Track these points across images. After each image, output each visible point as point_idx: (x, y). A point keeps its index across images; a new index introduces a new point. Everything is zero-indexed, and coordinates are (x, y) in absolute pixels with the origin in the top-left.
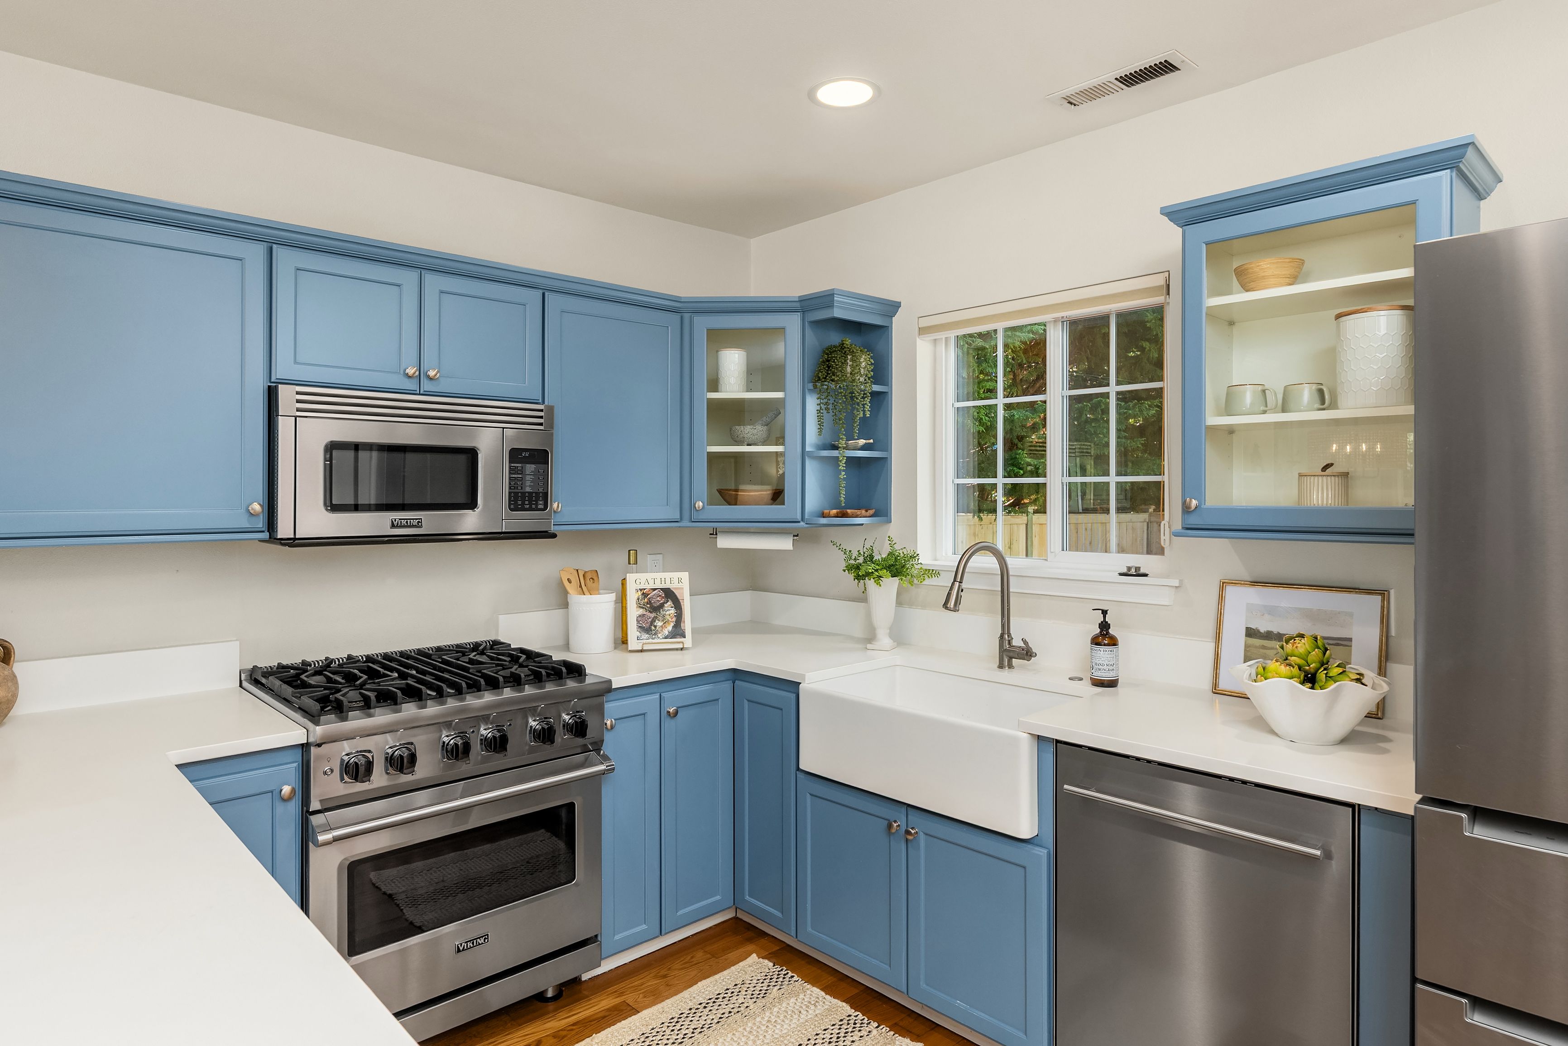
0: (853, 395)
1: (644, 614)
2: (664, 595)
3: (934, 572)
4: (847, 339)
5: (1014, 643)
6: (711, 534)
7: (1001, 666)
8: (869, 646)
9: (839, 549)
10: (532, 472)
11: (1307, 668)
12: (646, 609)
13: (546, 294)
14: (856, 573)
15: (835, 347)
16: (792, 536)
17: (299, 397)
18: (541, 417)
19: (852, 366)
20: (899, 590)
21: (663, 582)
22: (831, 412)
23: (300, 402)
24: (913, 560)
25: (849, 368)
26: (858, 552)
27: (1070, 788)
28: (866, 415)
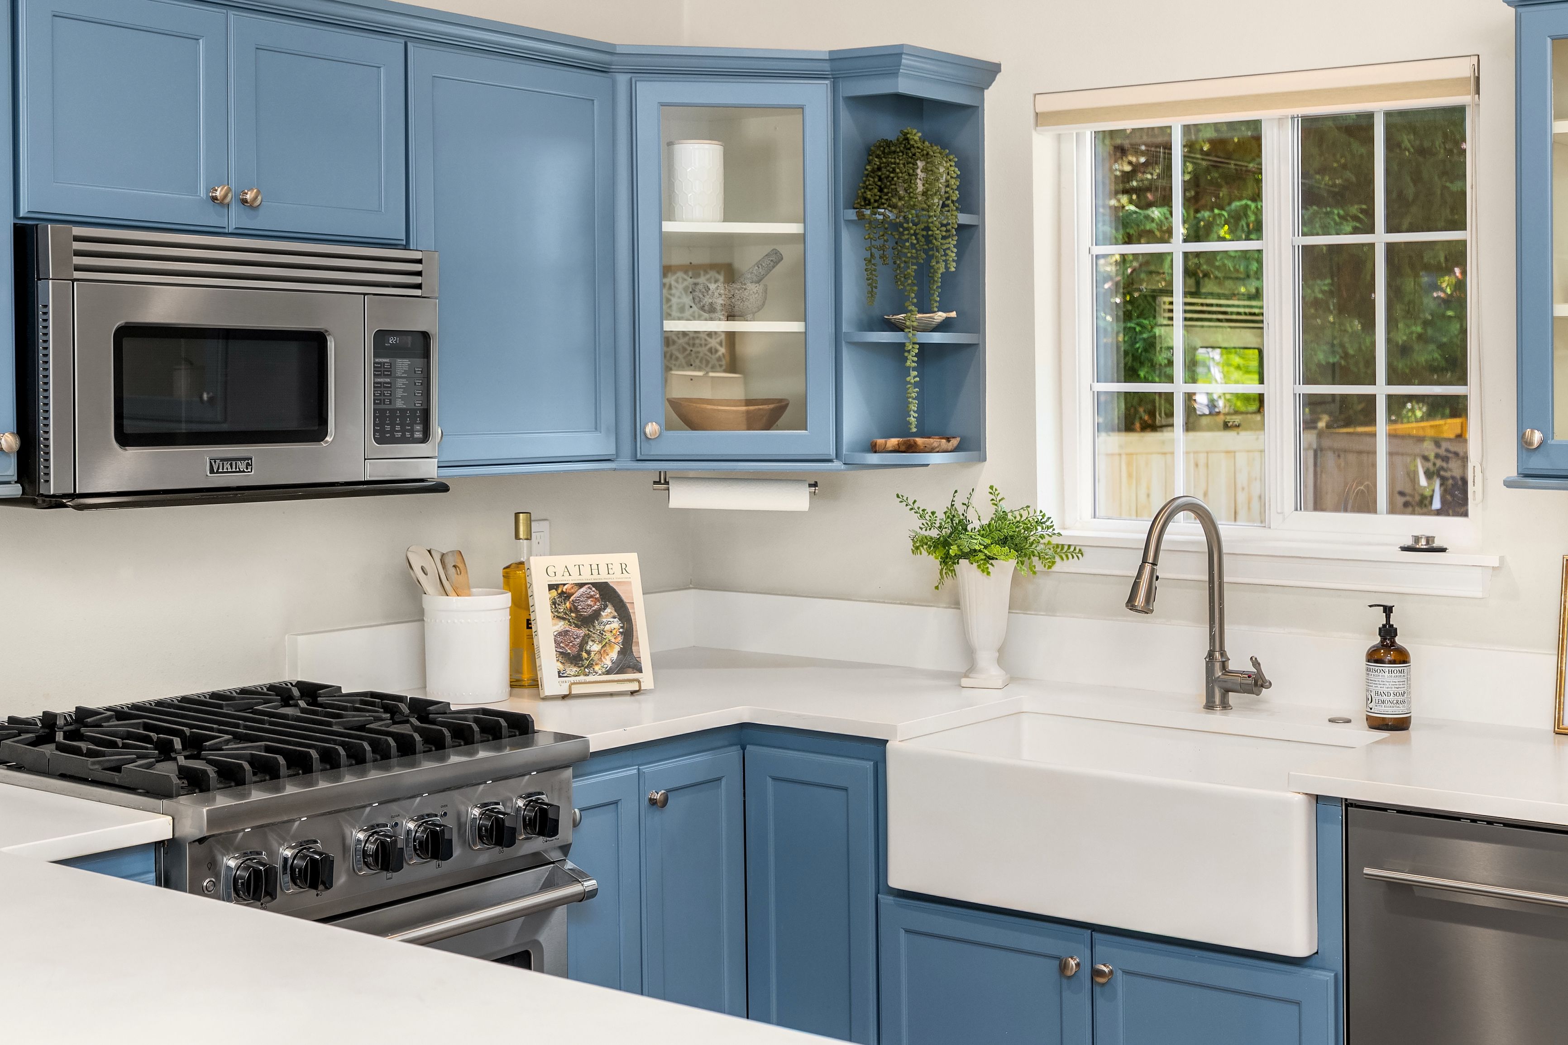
0: (930, 233)
1: (569, 631)
2: (598, 596)
3: (1072, 549)
4: (915, 131)
5: (1231, 666)
6: (655, 483)
7: (1210, 706)
8: (965, 682)
9: (911, 509)
10: (405, 372)
12: (569, 622)
13: (409, 44)
14: (940, 553)
15: (889, 144)
16: (810, 485)
17: (77, 246)
18: (419, 274)
19: (926, 182)
20: (1016, 580)
21: (595, 572)
22: (891, 262)
23: (78, 253)
24: (1039, 528)
25: (920, 184)
26: (940, 515)
27: (1367, 870)
28: (947, 268)
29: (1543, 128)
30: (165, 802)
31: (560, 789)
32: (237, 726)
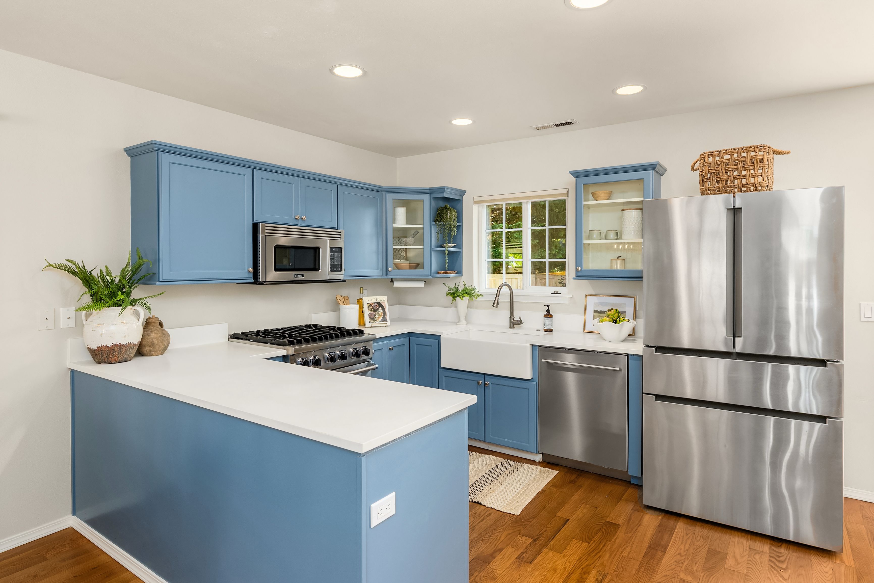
0: (451, 227)
1: (372, 313)
2: (378, 305)
3: (481, 295)
4: (448, 205)
5: (515, 319)
6: (390, 281)
7: (510, 328)
8: (458, 323)
9: (446, 286)
10: (337, 256)
11: (614, 319)
12: (372, 311)
13: (338, 186)
14: (453, 296)
15: (442, 208)
16: (424, 282)
17: (266, 228)
18: (340, 235)
19: (450, 216)
20: (469, 302)
21: (377, 300)
22: (442, 233)
23: (266, 230)
24: (474, 290)
25: (449, 217)
26: (453, 288)
27: (543, 360)
28: (454, 234)
29: (581, 203)
30: (285, 347)
31: (370, 346)
32: (300, 332)
